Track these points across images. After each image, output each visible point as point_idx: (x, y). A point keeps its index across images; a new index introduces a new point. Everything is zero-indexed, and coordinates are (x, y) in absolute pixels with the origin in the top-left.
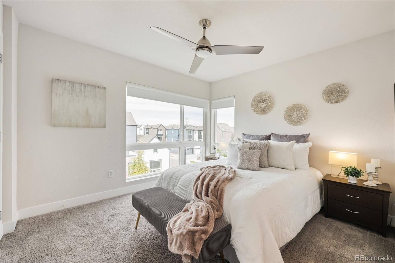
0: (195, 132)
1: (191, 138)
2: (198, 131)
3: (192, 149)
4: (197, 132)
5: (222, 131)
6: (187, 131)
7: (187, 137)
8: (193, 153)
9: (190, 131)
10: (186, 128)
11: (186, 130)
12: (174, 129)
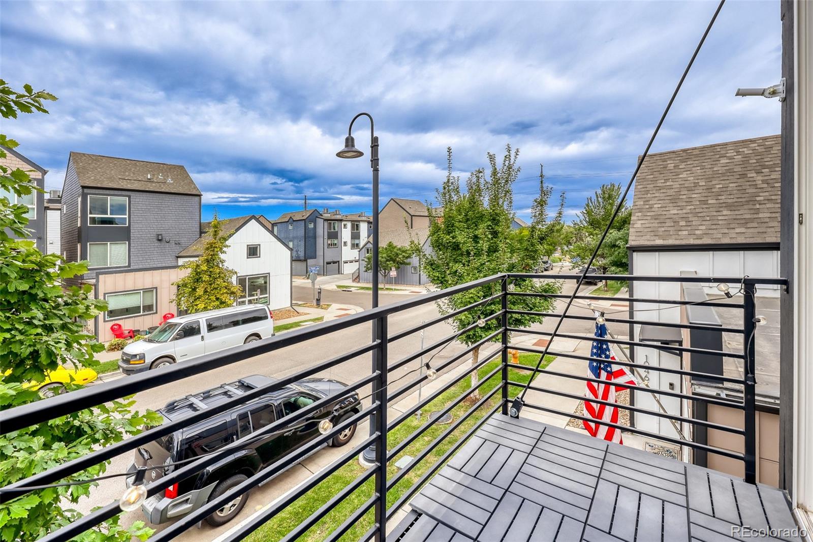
0: (345, 225)
1: (336, 238)
2: (352, 221)
3: (339, 262)
4: (349, 225)
5: (410, 214)
6: (326, 224)
7: (326, 237)
8: (339, 272)
9: (333, 222)
10: (322, 216)
11: (323, 220)
12: (294, 221)
